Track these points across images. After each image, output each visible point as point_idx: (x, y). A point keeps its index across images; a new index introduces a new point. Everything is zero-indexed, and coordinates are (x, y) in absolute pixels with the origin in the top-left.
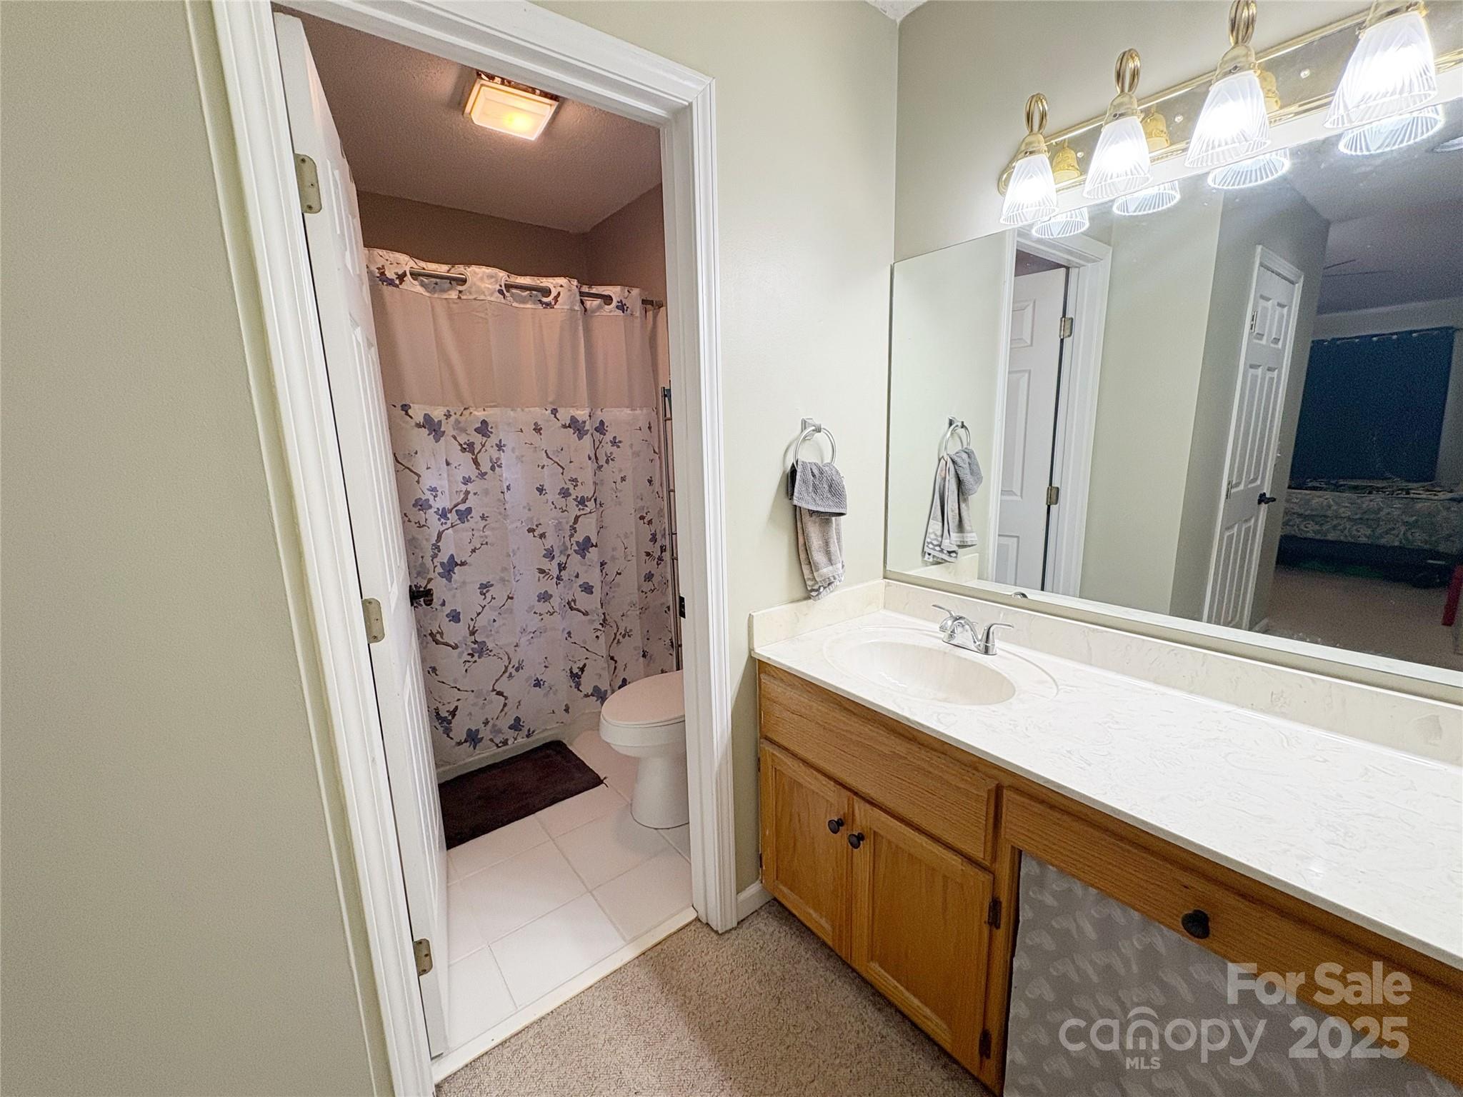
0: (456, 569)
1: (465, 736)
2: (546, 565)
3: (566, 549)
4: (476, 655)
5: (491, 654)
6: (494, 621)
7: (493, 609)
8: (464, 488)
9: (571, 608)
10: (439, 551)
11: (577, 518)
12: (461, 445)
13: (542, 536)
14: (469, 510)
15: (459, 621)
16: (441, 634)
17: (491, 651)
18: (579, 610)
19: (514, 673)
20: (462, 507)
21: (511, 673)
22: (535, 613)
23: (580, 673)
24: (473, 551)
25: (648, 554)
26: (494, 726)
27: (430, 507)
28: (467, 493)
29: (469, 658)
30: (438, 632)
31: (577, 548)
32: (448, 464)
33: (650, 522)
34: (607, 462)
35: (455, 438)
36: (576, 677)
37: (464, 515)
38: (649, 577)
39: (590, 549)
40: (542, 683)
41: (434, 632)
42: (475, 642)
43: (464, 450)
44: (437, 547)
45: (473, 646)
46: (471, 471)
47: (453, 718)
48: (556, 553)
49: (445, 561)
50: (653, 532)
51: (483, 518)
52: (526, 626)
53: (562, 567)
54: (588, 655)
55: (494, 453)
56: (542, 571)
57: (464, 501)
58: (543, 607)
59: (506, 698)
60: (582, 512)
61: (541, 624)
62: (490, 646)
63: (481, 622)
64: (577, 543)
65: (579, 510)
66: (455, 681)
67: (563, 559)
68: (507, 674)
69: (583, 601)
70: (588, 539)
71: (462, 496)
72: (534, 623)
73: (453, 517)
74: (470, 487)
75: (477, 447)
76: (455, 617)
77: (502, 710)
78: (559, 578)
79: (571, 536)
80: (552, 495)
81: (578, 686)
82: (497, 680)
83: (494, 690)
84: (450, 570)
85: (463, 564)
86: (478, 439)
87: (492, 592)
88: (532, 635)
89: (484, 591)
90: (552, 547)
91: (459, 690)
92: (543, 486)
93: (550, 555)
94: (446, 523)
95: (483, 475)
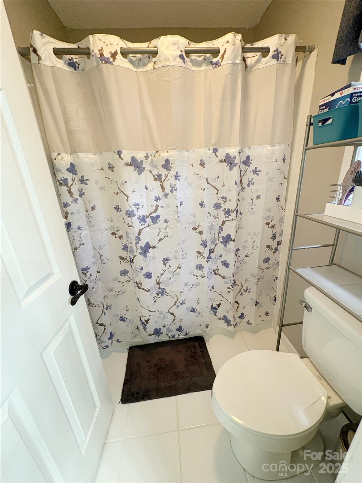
0: (150, 250)
1: (153, 332)
2: (201, 249)
3: (215, 240)
4: (160, 295)
5: (168, 295)
6: (170, 278)
7: (170, 272)
8: (155, 203)
9: (215, 274)
10: (140, 240)
11: (224, 222)
12: (154, 176)
13: (201, 233)
14: (158, 217)
15: (151, 277)
16: (141, 284)
17: (168, 293)
18: (220, 275)
19: (180, 305)
20: (154, 215)
21: (178, 305)
22: (194, 275)
23: (217, 307)
24: (160, 240)
25: (268, 247)
26: (168, 328)
27: (135, 215)
28: (157, 206)
29: (157, 295)
30: (139, 283)
31: (222, 240)
32: (146, 188)
33: (273, 227)
34: (248, 185)
35: (150, 171)
36: (214, 309)
37: (155, 220)
38: (267, 260)
39: (230, 242)
40: (195, 310)
41: (138, 282)
42: (160, 288)
43: (156, 179)
44: (138, 239)
45: (158, 290)
46: (160, 193)
47: (147, 323)
48: (208, 243)
49: (143, 246)
50: (274, 232)
51: (166, 221)
52: (188, 282)
53: (211, 251)
54: (222, 299)
55: (173, 181)
56: (199, 253)
57: (156, 211)
58: (199, 273)
59: (175, 316)
60: (227, 219)
61: (197, 281)
62: (167, 291)
63: (163, 279)
64: (223, 237)
65: (226, 217)
66: (148, 307)
67: (213, 246)
68: (176, 305)
69: (223, 270)
70: (229, 236)
71: (154, 208)
72: (193, 280)
73: (149, 220)
74: (159, 203)
75: (163, 177)
76: (148, 276)
77: (173, 322)
78: (209, 258)
79: (219, 233)
80: (209, 207)
81: (215, 313)
82: (170, 308)
83: (169, 312)
84: (146, 251)
85: (154, 247)
86: (163, 172)
87: (170, 263)
88: (191, 286)
89: (165, 262)
90: (206, 240)
91: (150, 311)
92: (203, 202)
93: (204, 244)
94: (144, 224)
95: (166, 195)
